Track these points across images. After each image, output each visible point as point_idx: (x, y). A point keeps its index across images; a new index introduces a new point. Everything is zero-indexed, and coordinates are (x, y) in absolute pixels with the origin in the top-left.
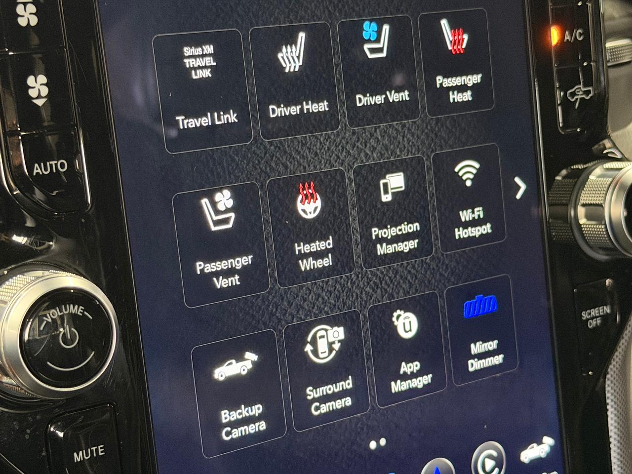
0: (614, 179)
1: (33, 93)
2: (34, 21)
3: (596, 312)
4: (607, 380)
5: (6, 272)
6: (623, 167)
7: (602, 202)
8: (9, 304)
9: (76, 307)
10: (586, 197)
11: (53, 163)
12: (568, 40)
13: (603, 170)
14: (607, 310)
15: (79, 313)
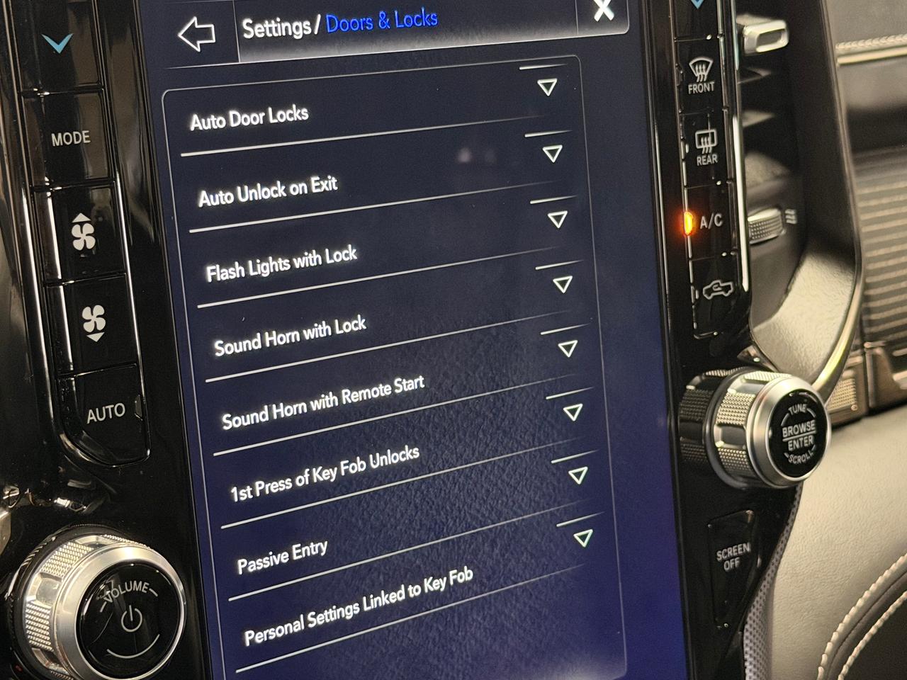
0: (757, 395)
1: (88, 327)
2: (91, 243)
3: (734, 550)
4: (745, 631)
5: (54, 539)
6: (767, 380)
7: (743, 423)
8: (63, 582)
9: (140, 583)
10: (724, 414)
11: (109, 407)
12: (704, 226)
13: (744, 381)
14: (747, 548)
15: (143, 591)
